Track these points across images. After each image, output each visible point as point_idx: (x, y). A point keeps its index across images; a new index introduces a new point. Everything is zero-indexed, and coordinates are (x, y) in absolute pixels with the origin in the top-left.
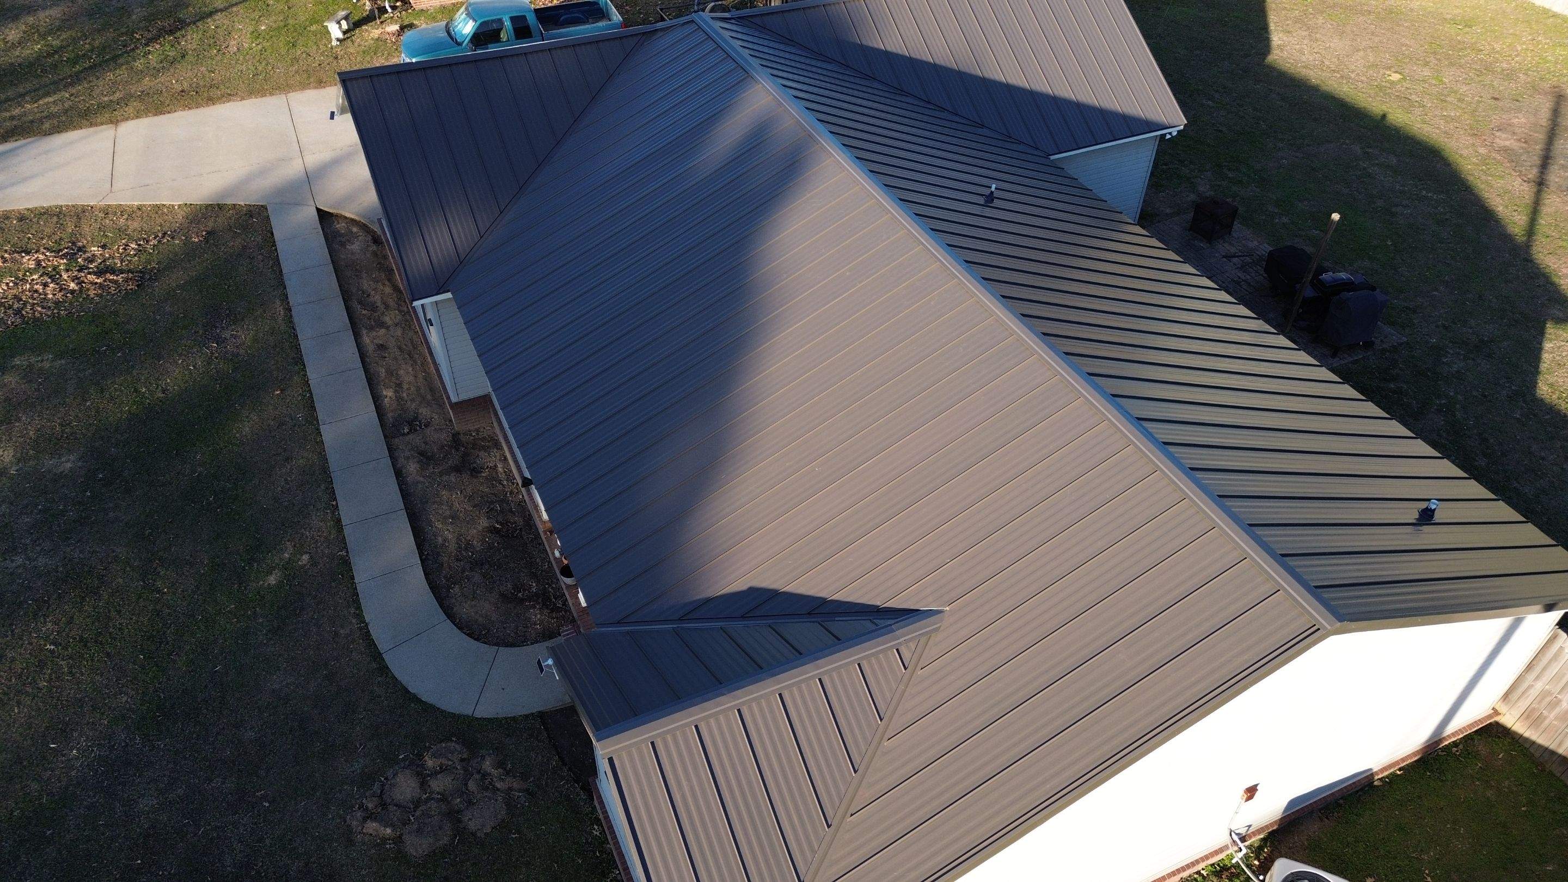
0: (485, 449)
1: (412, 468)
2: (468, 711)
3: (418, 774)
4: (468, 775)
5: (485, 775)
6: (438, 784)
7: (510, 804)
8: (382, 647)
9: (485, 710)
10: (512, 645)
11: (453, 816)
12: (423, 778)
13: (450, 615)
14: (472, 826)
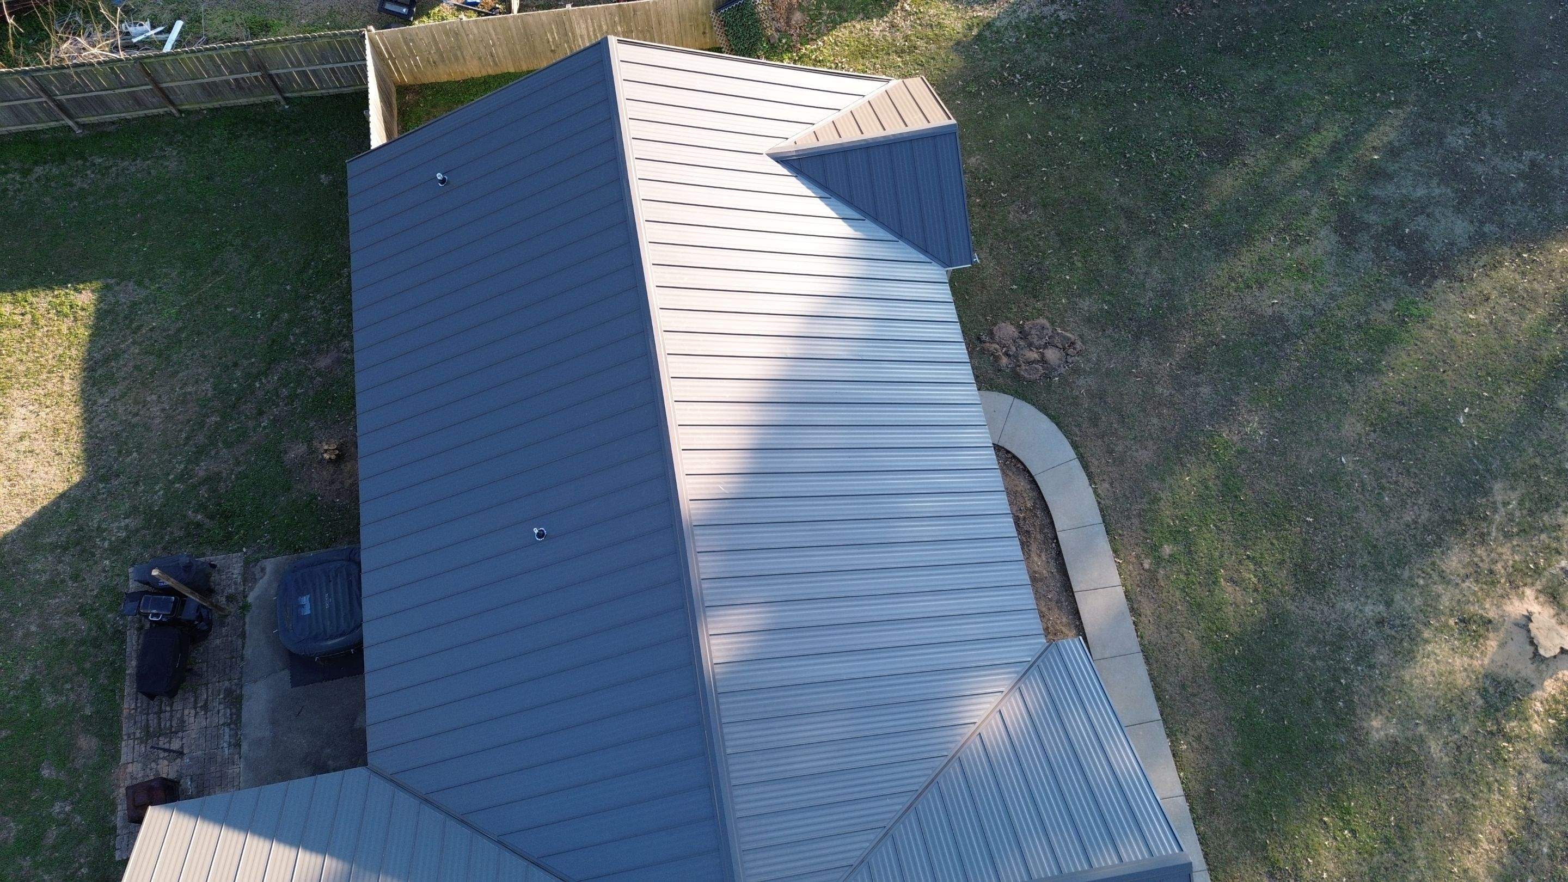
2: (1016, 401)
3: (1046, 362)
4: (1016, 357)
5: (1007, 354)
6: (1034, 355)
7: (991, 334)
8: (1077, 463)
9: (1008, 399)
11: (1024, 334)
12: (1043, 360)
13: (1033, 482)
14: (1013, 327)
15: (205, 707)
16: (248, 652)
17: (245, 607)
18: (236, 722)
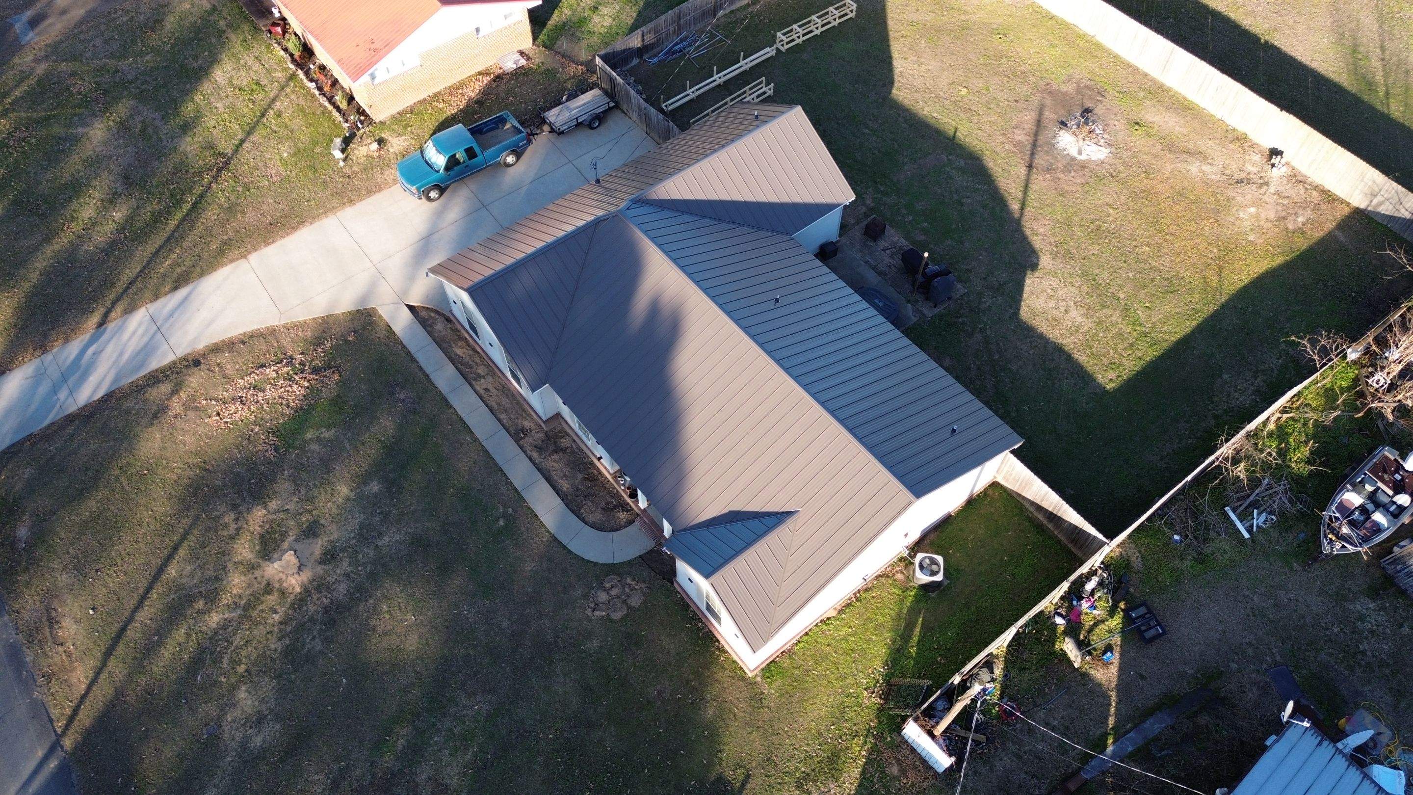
0: (562, 437)
1: (535, 455)
2: (612, 562)
3: (605, 590)
4: (623, 586)
5: (630, 585)
6: (614, 592)
7: (643, 593)
8: (565, 543)
9: (618, 560)
10: (617, 530)
11: (624, 602)
12: (607, 591)
13: (586, 523)
14: (633, 604)
15: (890, 267)
16: (892, 289)
17: (909, 301)
18: (874, 268)
